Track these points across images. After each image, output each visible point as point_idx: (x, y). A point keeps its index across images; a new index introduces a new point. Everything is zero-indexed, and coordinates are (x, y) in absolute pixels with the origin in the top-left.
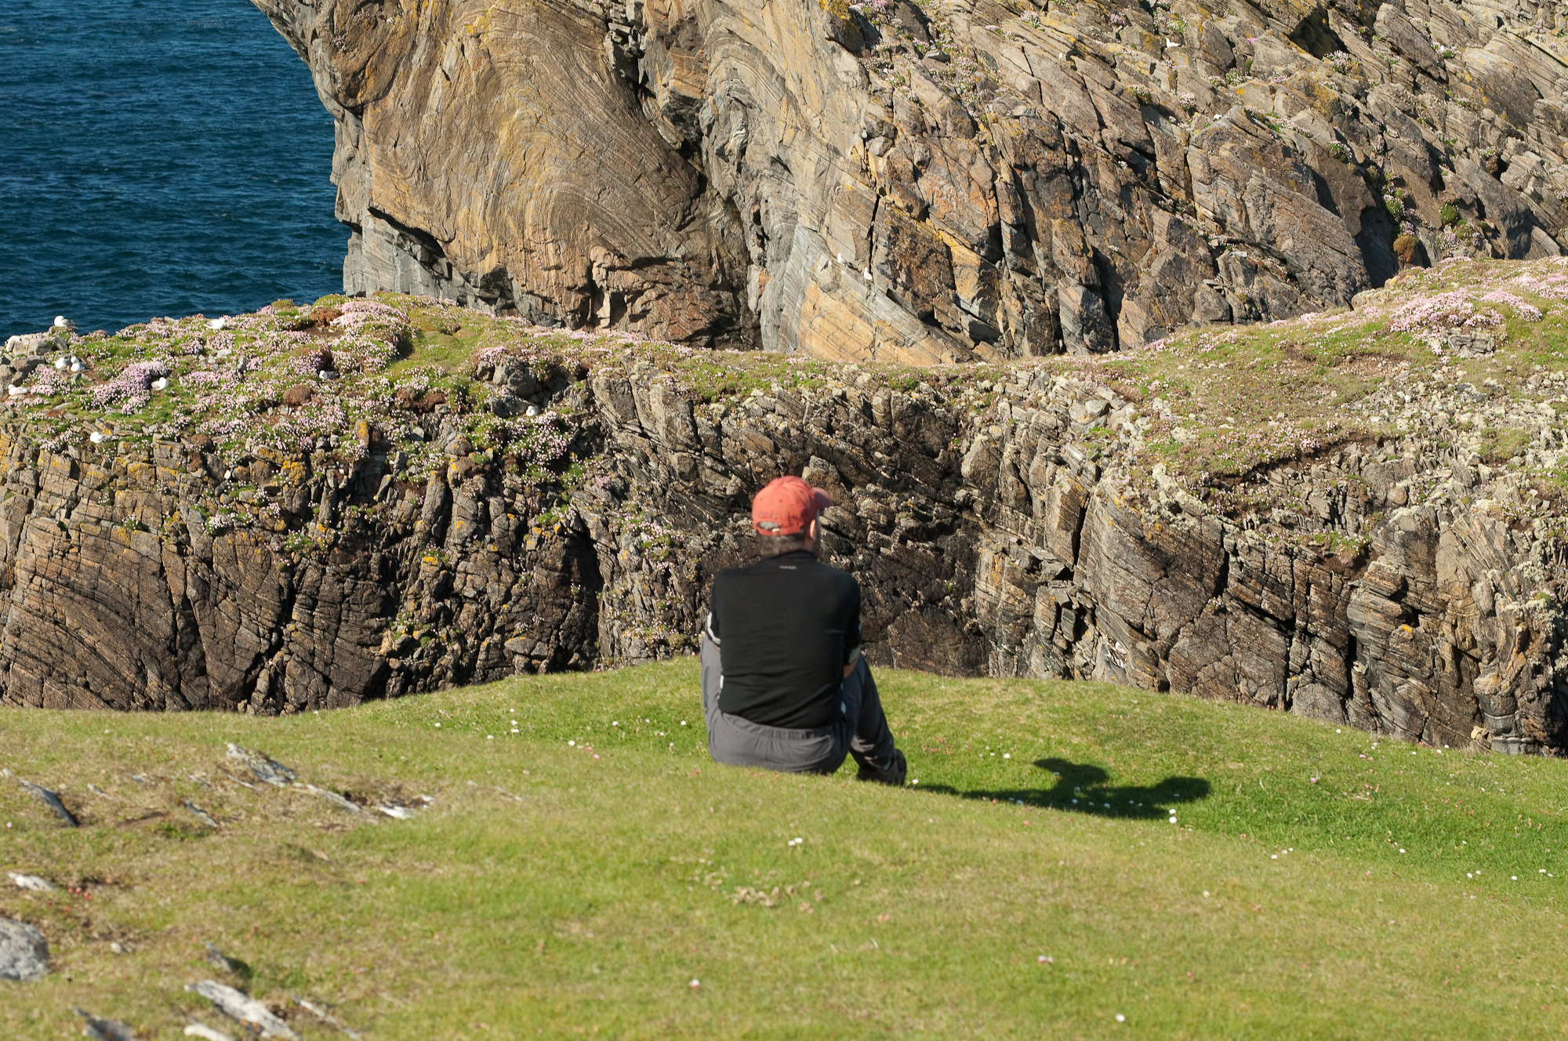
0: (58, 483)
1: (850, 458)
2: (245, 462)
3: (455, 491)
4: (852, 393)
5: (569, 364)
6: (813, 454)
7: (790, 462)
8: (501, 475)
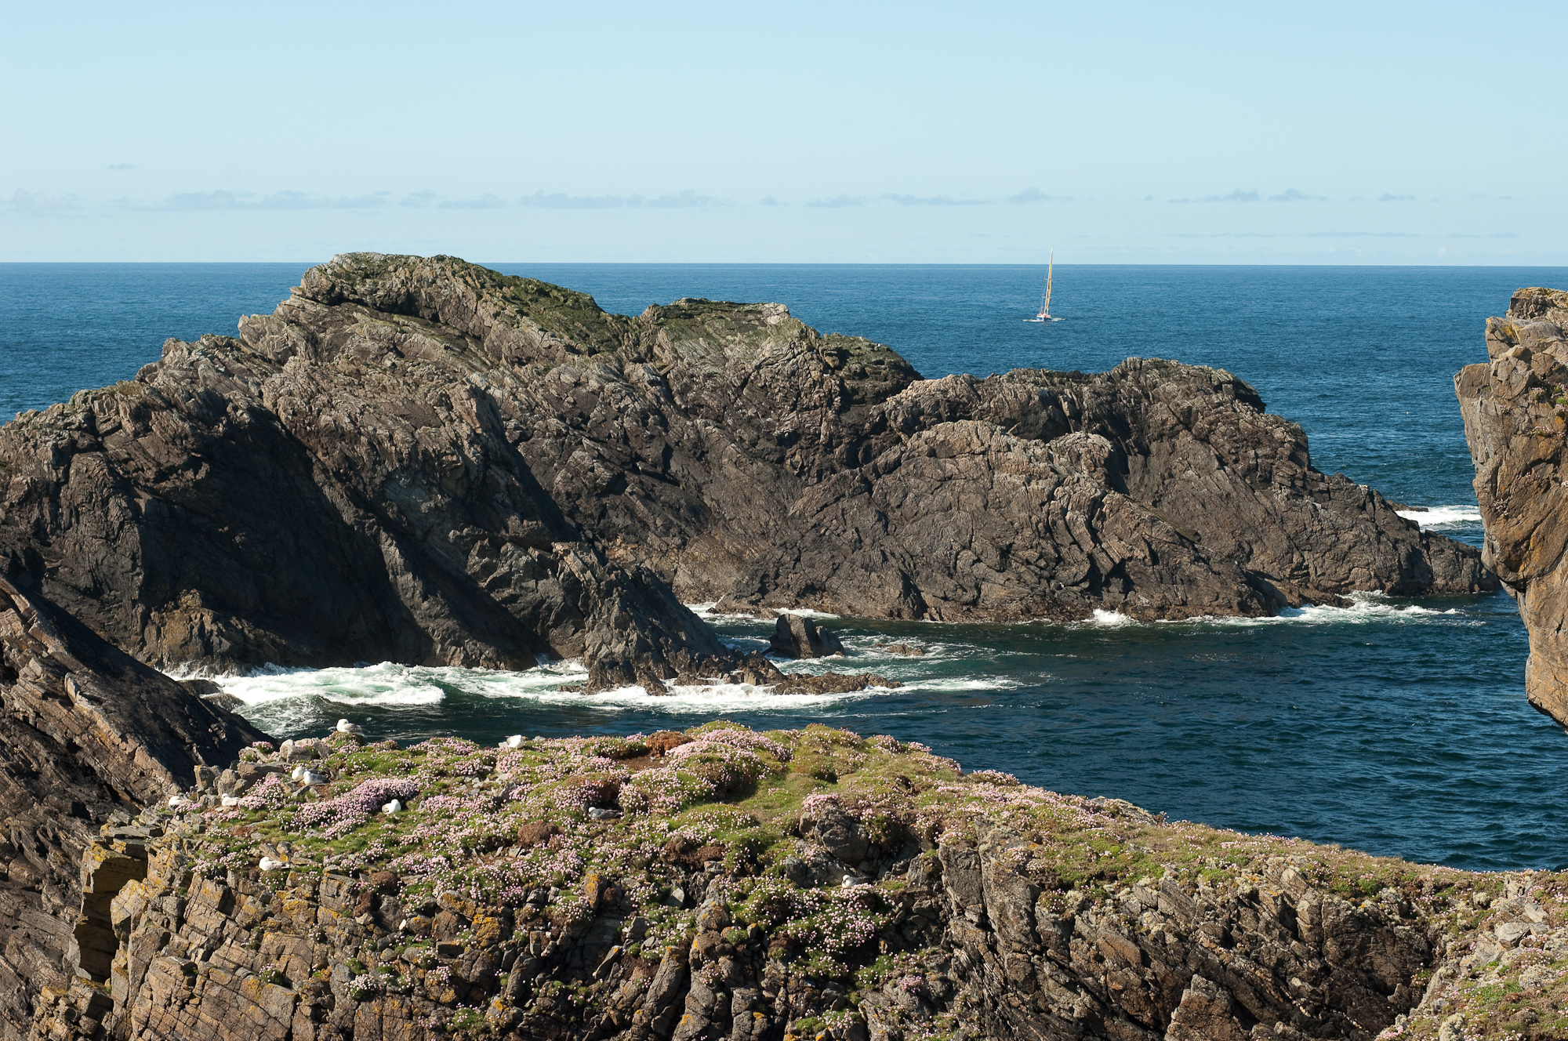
0: (204, 916)
1: (1251, 982)
2: (430, 910)
3: (694, 974)
5: (921, 825)
6: (1197, 972)
7: (1163, 981)
8: (764, 961)
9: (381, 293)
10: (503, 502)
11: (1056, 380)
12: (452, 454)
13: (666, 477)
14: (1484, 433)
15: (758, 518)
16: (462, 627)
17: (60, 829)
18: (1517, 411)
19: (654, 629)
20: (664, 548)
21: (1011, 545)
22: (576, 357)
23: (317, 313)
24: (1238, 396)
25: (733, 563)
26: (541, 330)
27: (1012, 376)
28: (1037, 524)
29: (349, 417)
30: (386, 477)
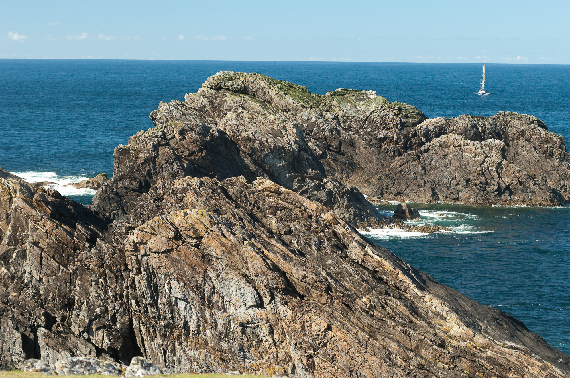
9: (235, 86)
10: (305, 164)
12: (288, 147)
15: (374, 167)
17: (387, 299)
19: (359, 209)
20: (342, 178)
21: (470, 179)
22: (306, 110)
23: (212, 93)
24: (539, 125)
26: (293, 100)
27: (460, 118)
28: (479, 171)
29: (252, 134)
30: (265, 155)
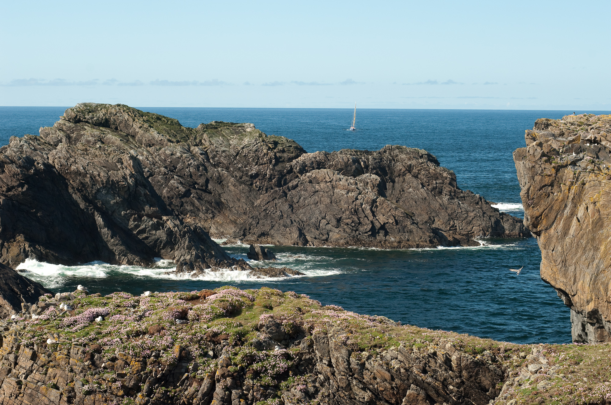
0: (25, 362)
1: (433, 387)
2: (114, 359)
3: (217, 384)
4: (440, 353)
5: (306, 326)
6: (413, 383)
7: (400, 387)
8: (244, 379)
9: (95, 119)
10: (143, 201)
11: (359, 153)
12: (123, 182)
13: (206, 191)
14: (524, 174)
15: (242, 207)
16: (127, 249)
18: (537, 166)
19: (202, 250)
20: (206, 219)
21: (341, 217)
22: (172, 144)
23: (70, 126)
24: (429, 160)
25: (233, 224)
26: (158, 133)
27: (341, 152)
28: (351, 209)
29: (83, 167)
30: (97, 190)
